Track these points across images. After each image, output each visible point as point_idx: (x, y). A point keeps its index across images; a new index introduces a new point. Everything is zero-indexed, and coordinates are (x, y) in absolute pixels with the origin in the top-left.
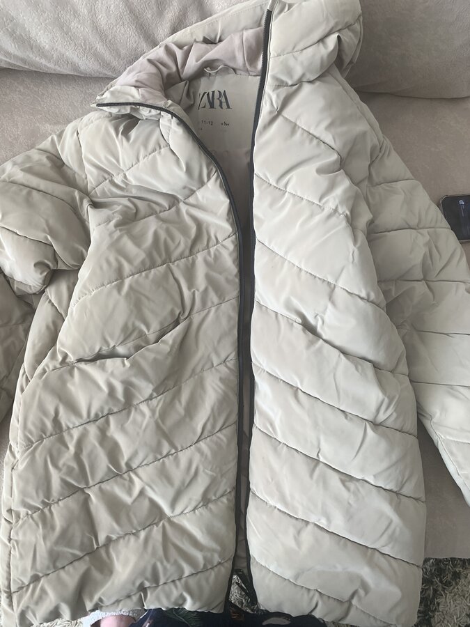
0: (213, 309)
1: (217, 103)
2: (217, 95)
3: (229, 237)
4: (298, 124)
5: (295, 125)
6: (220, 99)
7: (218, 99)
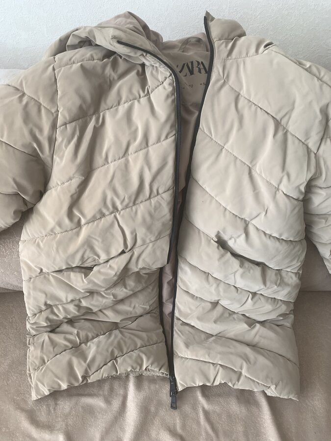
0: (151, 245)
1: (196, 70)
2: (195, 64)
3: (168, 190)
4: (241, 93)
5: (239, 94)
6: (199, 67)
7: (197, 67)
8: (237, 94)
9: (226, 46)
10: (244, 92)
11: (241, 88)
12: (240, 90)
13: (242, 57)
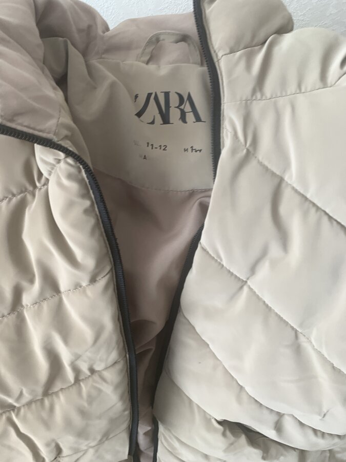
1: (175, 114)
2: (174, 101)
4: (286, 178)
5: (281, 180)
6: (182, 107)
7: (177, 107)
8: (276, 181)
9: (249, 66)
10: (292, 178)
11: (287, 165)
12: (284, 171)
13: (289, 93)
